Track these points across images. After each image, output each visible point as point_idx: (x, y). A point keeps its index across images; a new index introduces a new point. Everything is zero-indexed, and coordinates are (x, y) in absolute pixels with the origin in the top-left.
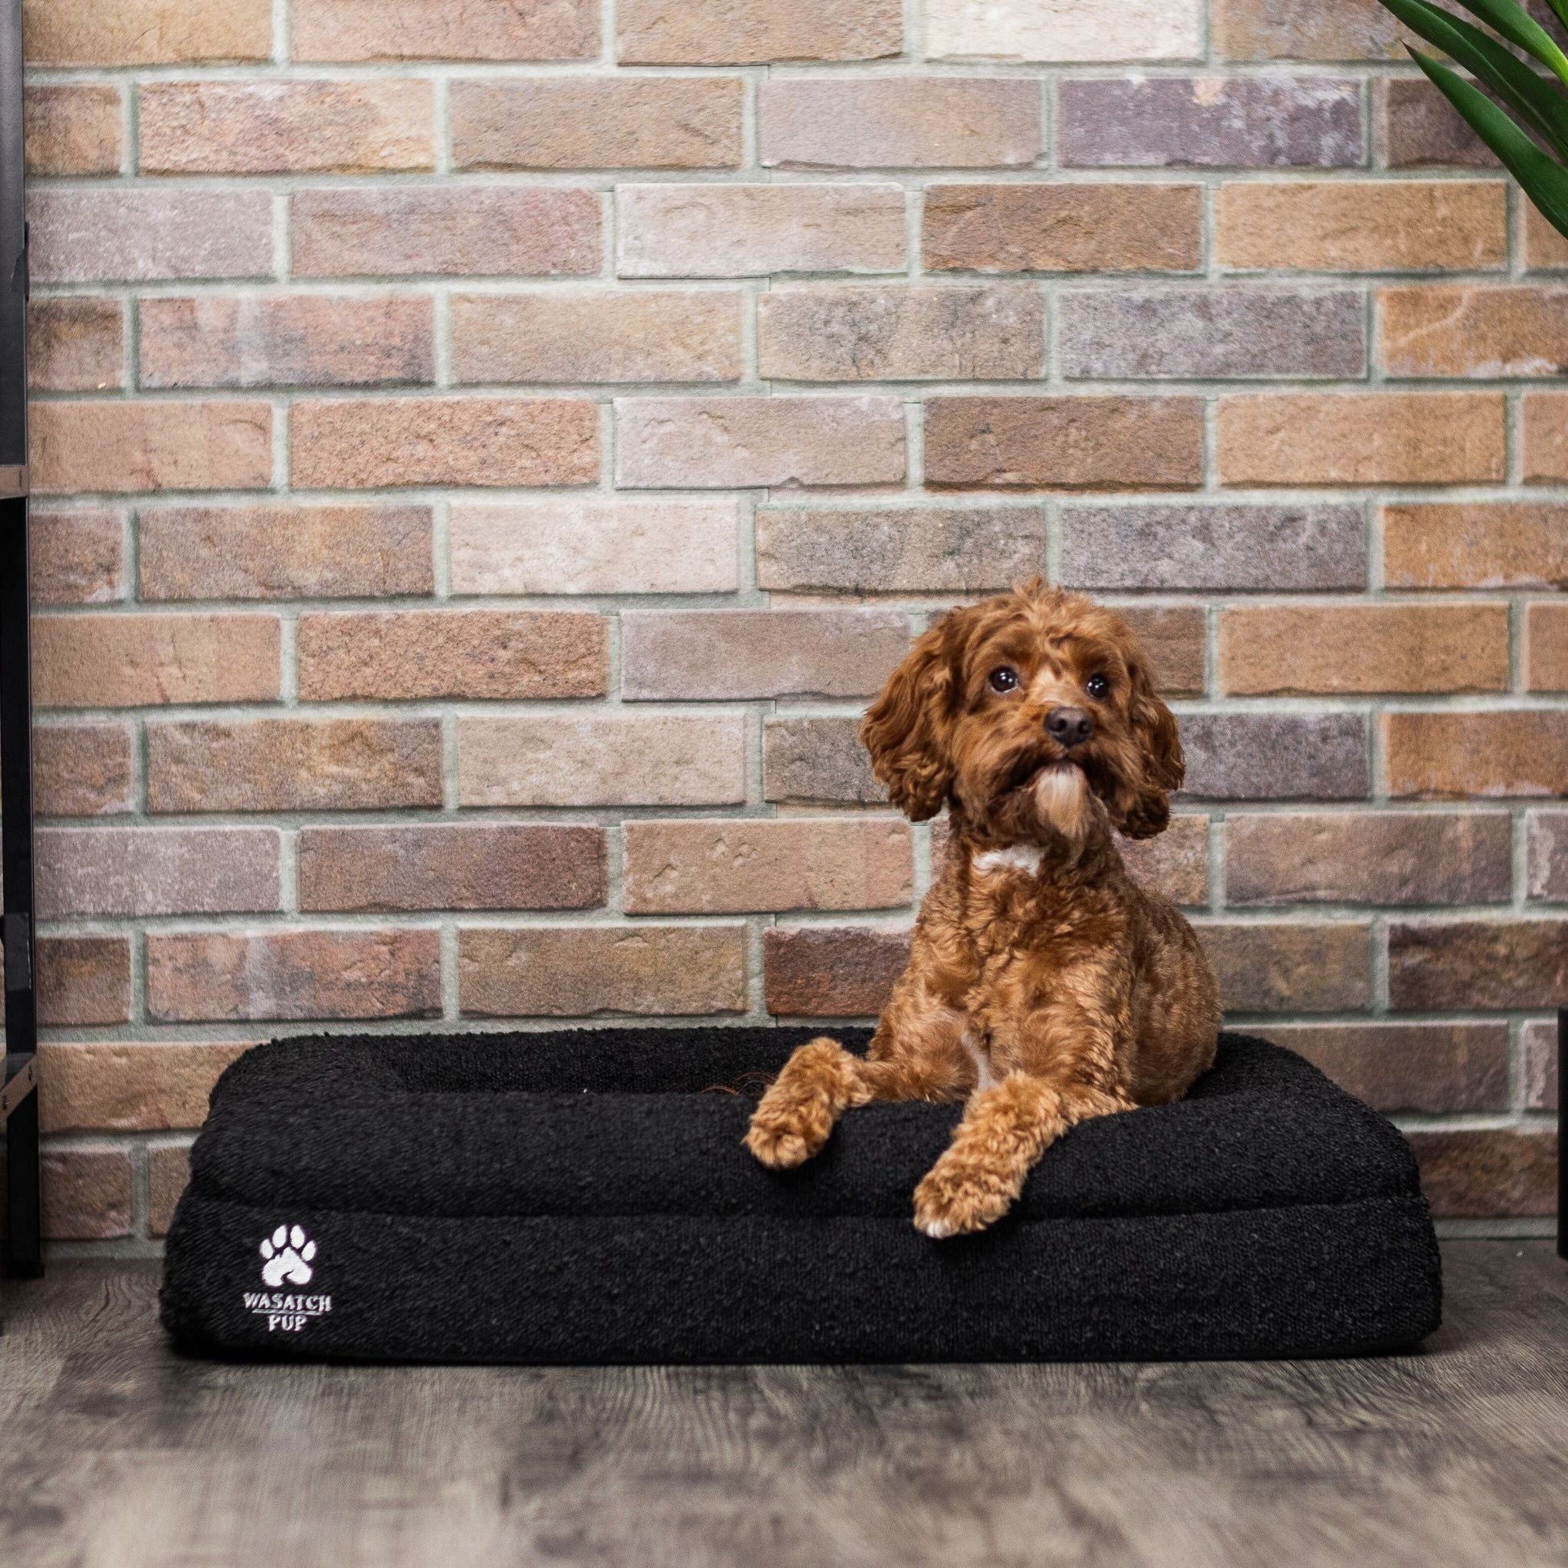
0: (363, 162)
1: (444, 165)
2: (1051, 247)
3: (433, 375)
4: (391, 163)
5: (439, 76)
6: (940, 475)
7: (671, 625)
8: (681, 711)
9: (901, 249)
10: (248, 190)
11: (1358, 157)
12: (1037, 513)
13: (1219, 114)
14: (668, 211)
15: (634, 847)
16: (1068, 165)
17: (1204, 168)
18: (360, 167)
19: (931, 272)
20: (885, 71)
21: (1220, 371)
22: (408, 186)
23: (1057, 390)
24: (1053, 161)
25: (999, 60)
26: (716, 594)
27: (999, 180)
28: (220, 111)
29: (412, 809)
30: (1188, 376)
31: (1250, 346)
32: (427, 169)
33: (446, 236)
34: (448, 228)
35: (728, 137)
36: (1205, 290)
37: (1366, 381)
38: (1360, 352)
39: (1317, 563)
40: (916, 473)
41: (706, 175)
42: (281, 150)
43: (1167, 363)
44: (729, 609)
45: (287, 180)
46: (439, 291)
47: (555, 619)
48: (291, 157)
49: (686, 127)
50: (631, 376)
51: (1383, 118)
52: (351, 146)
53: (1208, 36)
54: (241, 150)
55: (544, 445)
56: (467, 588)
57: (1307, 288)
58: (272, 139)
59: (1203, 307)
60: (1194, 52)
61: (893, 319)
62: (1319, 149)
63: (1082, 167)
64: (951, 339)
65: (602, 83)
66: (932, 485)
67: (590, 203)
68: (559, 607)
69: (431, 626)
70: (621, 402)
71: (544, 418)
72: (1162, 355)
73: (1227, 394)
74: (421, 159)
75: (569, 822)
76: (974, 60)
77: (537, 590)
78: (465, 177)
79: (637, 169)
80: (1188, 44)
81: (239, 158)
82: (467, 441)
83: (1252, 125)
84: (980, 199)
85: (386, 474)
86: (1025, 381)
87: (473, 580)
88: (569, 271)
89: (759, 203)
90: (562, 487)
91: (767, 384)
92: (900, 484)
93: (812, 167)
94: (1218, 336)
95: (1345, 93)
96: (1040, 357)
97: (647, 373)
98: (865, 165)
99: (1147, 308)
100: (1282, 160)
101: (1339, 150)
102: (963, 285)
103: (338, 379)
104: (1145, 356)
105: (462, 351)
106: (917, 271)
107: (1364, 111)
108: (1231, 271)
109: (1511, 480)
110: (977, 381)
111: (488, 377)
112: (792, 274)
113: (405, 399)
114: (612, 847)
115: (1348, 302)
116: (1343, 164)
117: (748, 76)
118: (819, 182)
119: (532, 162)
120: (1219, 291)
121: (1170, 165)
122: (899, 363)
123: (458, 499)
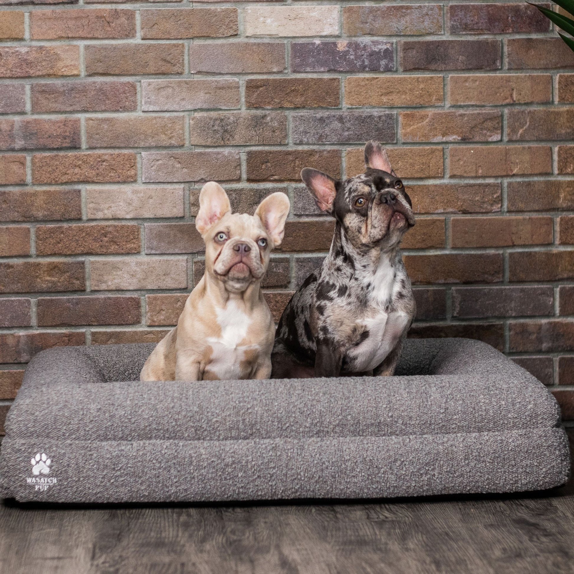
0: (56, 73)
1: (83, 74)
2: (289, 99)
3: (80, 145)
4: (65, 74)
5: (82, 44)
6: (252, 177)
7: (162, 229)
8: (165, 258)
9: (238, 101)
10: (17, 83)
11: (393, 68)
12: (285, 189)
13: (346, 53)
14: (159, 89)
15: (150, 304)
16: (294, 71)
17: (341, 72)
18: (55, 75)
19: (248, 108)
20: (232, 40)
21: (347, 141)
22: (70, 82)
23: (291, 148)
24: (289, 70)
25: (271, 36)
26: (177, 218)
27: (271, 77)
28: (7, 57)
29: (75, 292)
30: (336, 142)
31: (357, 133)
32: (78, 75)
33: (84, 98)
34: (84, 95)
35: (179, 64)
36: (341, 114)
37: (396, 143)
38: (394, 134)
40: (244, 176)
41: (172, 76)
42: (28, 70)
43: (329, 138)
44: (181, 223)
45: (30, 80)
46: (82, 117)
47: (122, 227)
48: (32, 72)
49: (165, 60)
50: (147, 145)
51: (401, 54)
52: (52, 68)
53: (341, 27)
54: (14, 70)
55: (118, 169)
56: (93, 217)
57: (376, 112)
58: (24, 66)
59: (341, 119)
60: (337, 33)
61: (236, 124)
62: (380, 65)
63: (299, 72)
64: (255, 131)
65: (136, 45)
66: (249, 180)
67: (134, 87)
68: (124, 223)
69: (81, 230)
70: (144, 154)
71: (118, 159)
72: (327, 135)
73: (349, 149)
74: (75, 72)
75: (128, 295)
76: (262, 36)
77: (117, 217)
78: (90, 78)
79: (148, 74)
80: (335, 30)
81: (14, 73)
82: (92, 167)
83: (357, 57)
84: (265, 83)
85: (65, 179)
86: (280, 145)
87: (95, 214)
88: (125, 109)
89: (191, 86)
90: (124, 182)
91: (193, 147)
92: (239, 180)
93: (208, 73)
94: (346, 129)
95: (388, 46)
96: (286, 136)
97: (152, 144)
98: (226, 72)
99: (321, 120)
100: (367, 69)
101: (387, 65)
102: (259, 112)
103: (49, 147)
104: (321, 136)
105: (90, 137)
106: (244, 108)
107: (395, 52)
108: (350, 107)
109: (446, 177)
110: (264, 145)
111: (99, 145)
112: (201, 110)
113: (70, 153)
114: (143, 304)
115: (390, 117)
116: (388, 70)
117: (186, 43)
118: (210, 78)
119: (112, 73)
120: (346, 114)
121: (329, 71)
122: (238, 139)
123: (89, 187)
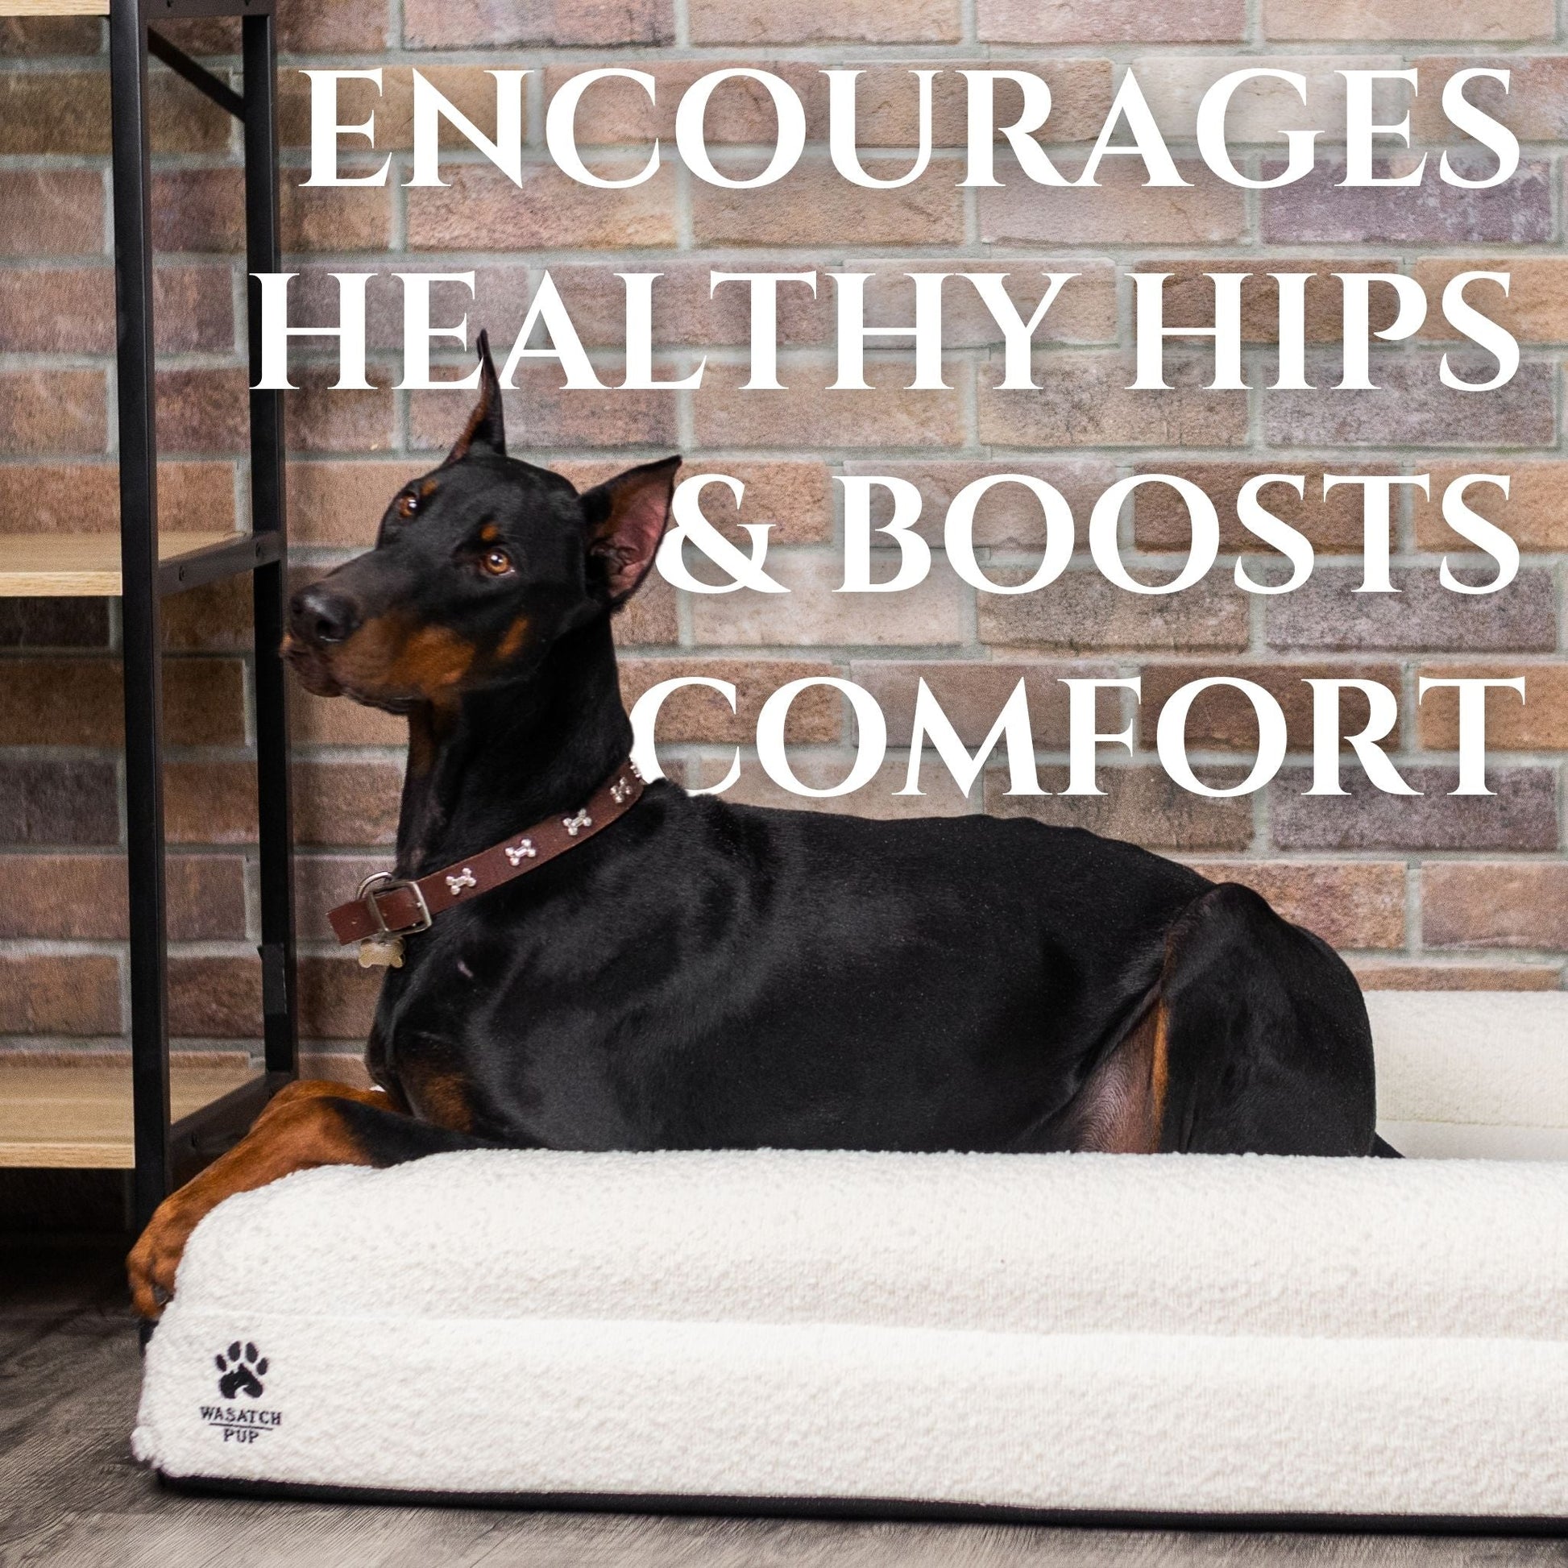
0: (611, 238)
1: (685, 240)
2: (1255, 319)
3: (676, 439)
4: (637, 240)
6: (1150, 536)
7: (898, 676)
9: (1112, 321)
10: (506, 265)
11: (1549, 233)
13: (1416, 190)
14: (893, 285)
16: (1270, 241)
17: (1400, 244)
18: (609, 243)
21: (1415, 438)
22: (653, 261)
23: (1260, 456)
24: (1257, 237)
26: (940, 646)
27: (1205, 256)
28: (479, 192)
30: (1385, 443)
31: (1445, 416)
32: (671, 246)
33: (688, 308)
34: (688, 301)
35: (950, 215)
36: (1402, 362)
37: (1557, 449)
38: (1551, 422)
39: (1509, 624)
40: (1127, 534)
41: (931, 250)
42: (535, 228)
43: (1366, 431)
44: (952, 662)
45: (543, 255)
46: (682, 360)
47: (791, 668)
48: (545, 234)
49: (909, 206)
50: (859, 441)
52: (600, 223)
54: (499, 227)
55: (779, 505)
56: (708, 638)
58: (527, 218)
59: (1399, 378)
61: (1104, 388)
62: (1511, 225)
63: (1283, 243)
64: (1160, 407)
66: (1142, 545)
68: (796, 657)
69: (676, 674)
70: (852, 465)
71: (780, 480)
72: (1360, 423)
73: (1422, 461)
74: (664, 236)
76: (1182, 140)
77: (773, 641)
78: (705, 252)
79: (865, 245)
81: (497, 235)
82: (707, 502)
83: (1447, 202)
84: (1186, 273)
86: (1229, 447)
87: (714, 631)
88: (801, 342)
90: (797, 544)
91: (988, 449)
93: (1028, 243)
94: (1413, 405)
95: (1536, 172)
96: (1244, 424)
97: (873, 438)
98: (1079, 241)
100: (1475, 236)
101: (1530, 227)
102: (1171, 355)
103: (590, 442)
104: (1344, 424)
105: (702, 417)
106: (1128, 343)
107: (1554, 189)
108: (1426, 343)
110: (1184, 446)
111: (727, 441)
115: (1538, 372)
116: (1534, 239)
118: (1036, 258)
119: (765, 238)
120: (1414, 362)
121: (1366, 241)
122: (1110, 429)
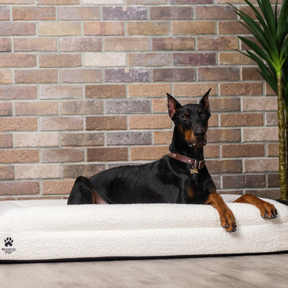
1: (14, 83)
2: (104, 94)
3: (12, 114)
5: (13, 69)
6: (88, 128)
7: (49, 151)
8: (50, 164)
9: (82, 94)
11: (149, 80)
12: (103, 133)
13: (128, 74)
14: (47, 89)
15: (44, 185)
16: (106, 82)
17: (126, 82)
18: (1, 83)
19: (86, 98)
20: (79, 68)
21: (129, 112)
22: (8, 86)
23: (105, 115)
24: (104, 81)
25: (95, 66)
26: (55, 146)
27: (96, 84)
29: (10, 179)
30: (125, 113)
31: (133, 108)
32: (11, 83)
35: (56, 78)
38: (150, 109)
39: (144, 140)
40: (85, 128)
41: (53, 84)
44: (57, 149)
46: (13, 101)
47: (31, 151)
49: (49, 77)
50: (42, 114)
51: (152, 74)
53: (126, 63)
55: (29, 124)
57: (142, 100)
59: (127, 103)
60: (124, 65)
62: (143, 79)
63: (108, 82)
64: (89, 108)
65: (37, 70)
66: (87, 130)
67: (36, 88)
68: (32, 149)
69: (13, 152)
70: (40, 118)
71: (29, 120)
72: (121, 110)
73: (131, 115)
75: (34, 181)
76: (92, 66)
77: (29, 146)
78: (17, 84)
79: (42, 83)
80: (123, 64)
82: (18, 124)
83: (133, 75)
84: (93, 87)
85: (6, 129)
86: (100, 114)
87: (19, 145)
88: (32, 98)
89: (61, 88)
90: (32, 130)
91: (62, 115)
92: (82, 130)
93: (68, 82)
94: (129, 107)
95: (147, 71)
96: (102, 110)
97: (44, 113)
98: (76, 82)
99: (118, 103)
100: (138, 81)
101: (146, 79)
102: (91, 100)
104: (118, 110)
105: (17, 110)
106: (84, 98)
107: (150, 73)
108: (131, 97)
111: (21, 114)
112: (66, 98)
113: (8, 118)
114: (40, 185)
115: (148, 102)
116: (147, 81)
117: (59, 69)
118: (69, 85)
119: (27, 82)
120: (129, 100)
121: (121, 81)
122: (82, 112)
123: (16, 133)
